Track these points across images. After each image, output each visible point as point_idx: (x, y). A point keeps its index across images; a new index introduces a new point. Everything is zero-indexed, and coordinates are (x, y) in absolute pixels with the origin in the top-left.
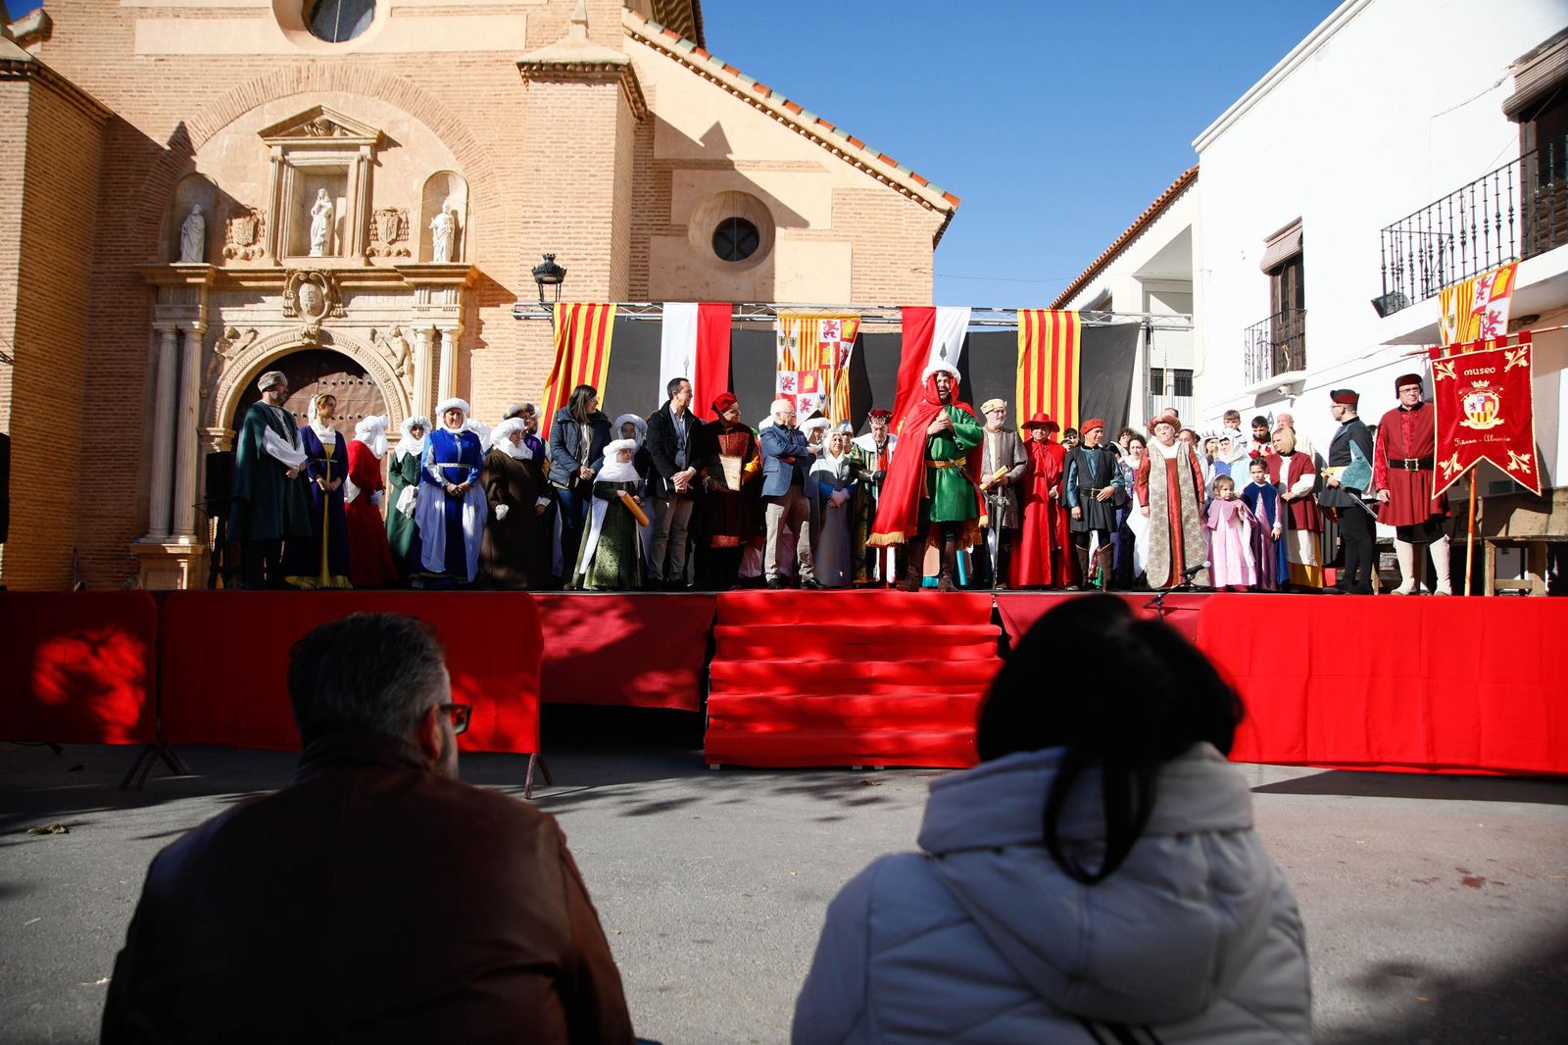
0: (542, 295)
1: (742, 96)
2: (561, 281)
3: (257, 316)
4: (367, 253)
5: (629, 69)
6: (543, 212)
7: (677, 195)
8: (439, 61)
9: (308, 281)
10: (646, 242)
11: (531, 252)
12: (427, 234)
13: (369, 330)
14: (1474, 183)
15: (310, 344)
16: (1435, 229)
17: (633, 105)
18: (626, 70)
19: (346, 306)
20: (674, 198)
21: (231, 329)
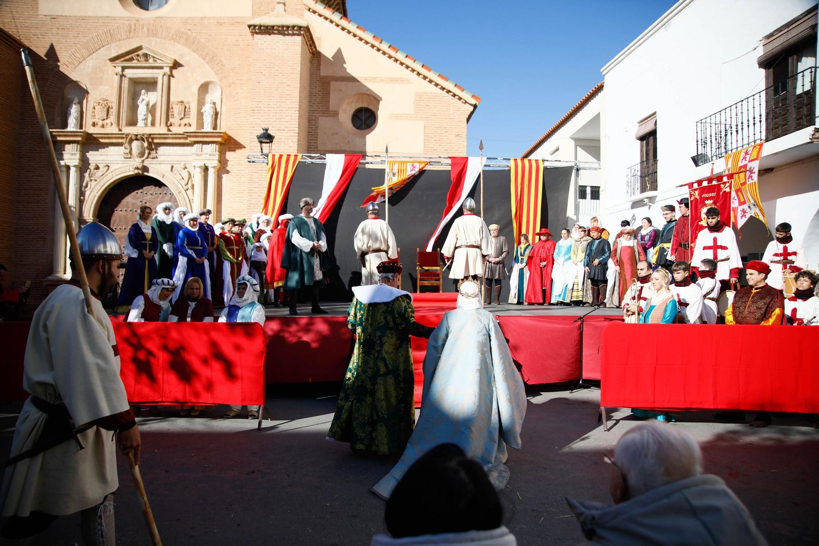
0: (262, 149)
1: (367, 43)
2: (271, 142)
3: (109, 158)
4: (168, 124)
5: (307, 29)
6: (262, 104)
7: (332, 95)
8: (206, 22)
9: (137, 139)
10: (316, 120)
11: (255, 126)
12: (200, 115)
13: (170, 166)
14: (742, 101)
15: (139, 173)
16: (723, 122)
17: (309, 47)
18: (306, 29)
19: (156, 153)
20: (331, 97)
21: (94, 165)
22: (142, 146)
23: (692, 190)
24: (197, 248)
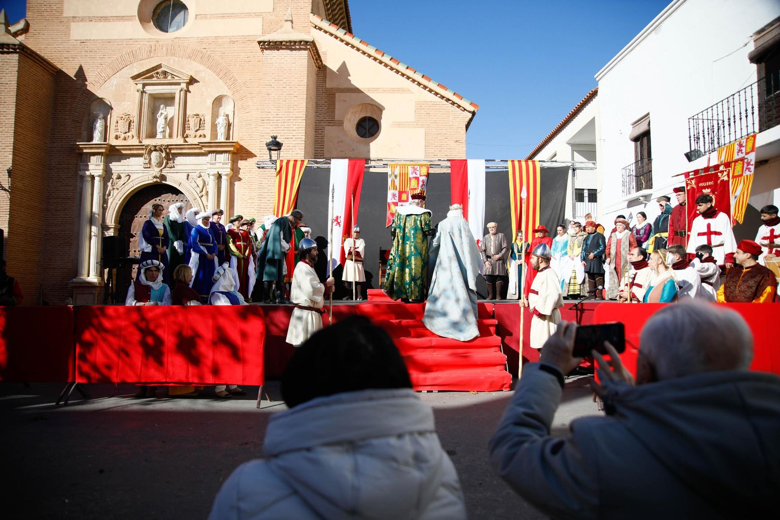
0: (270, 156)
1: (370, 56)
2: (280, 149)
3: (130, 168)
4: (185, 136)
5: (313, 44)
6: (271, 115)
7: (338, 106)
8: (220, 41)
9: (155, 150)
10: (322, 129)
11: (265, 135)
12: (214, 126)
13: (186, 174)
14: (734, 95)
15: (157, 182)
16: (715, 117)
17: (315, 61)
18: (312, 44)
19: (174, 163)
20: (337, 107)
21: (117, 174)
22: (160, 156)
23: (688, 180)
24: (209, 244)
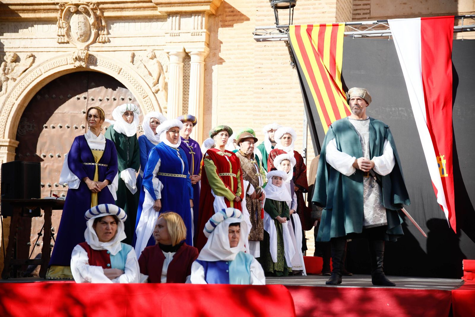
0: (277, 19)
2: (293, 6)
3: (35, 43)
9: (77, 12)
13: (130, 54)
15: (81, 67)
19: (108, 33)
21: (12, 54)
22: (86, 23)
24: (179, 176)
